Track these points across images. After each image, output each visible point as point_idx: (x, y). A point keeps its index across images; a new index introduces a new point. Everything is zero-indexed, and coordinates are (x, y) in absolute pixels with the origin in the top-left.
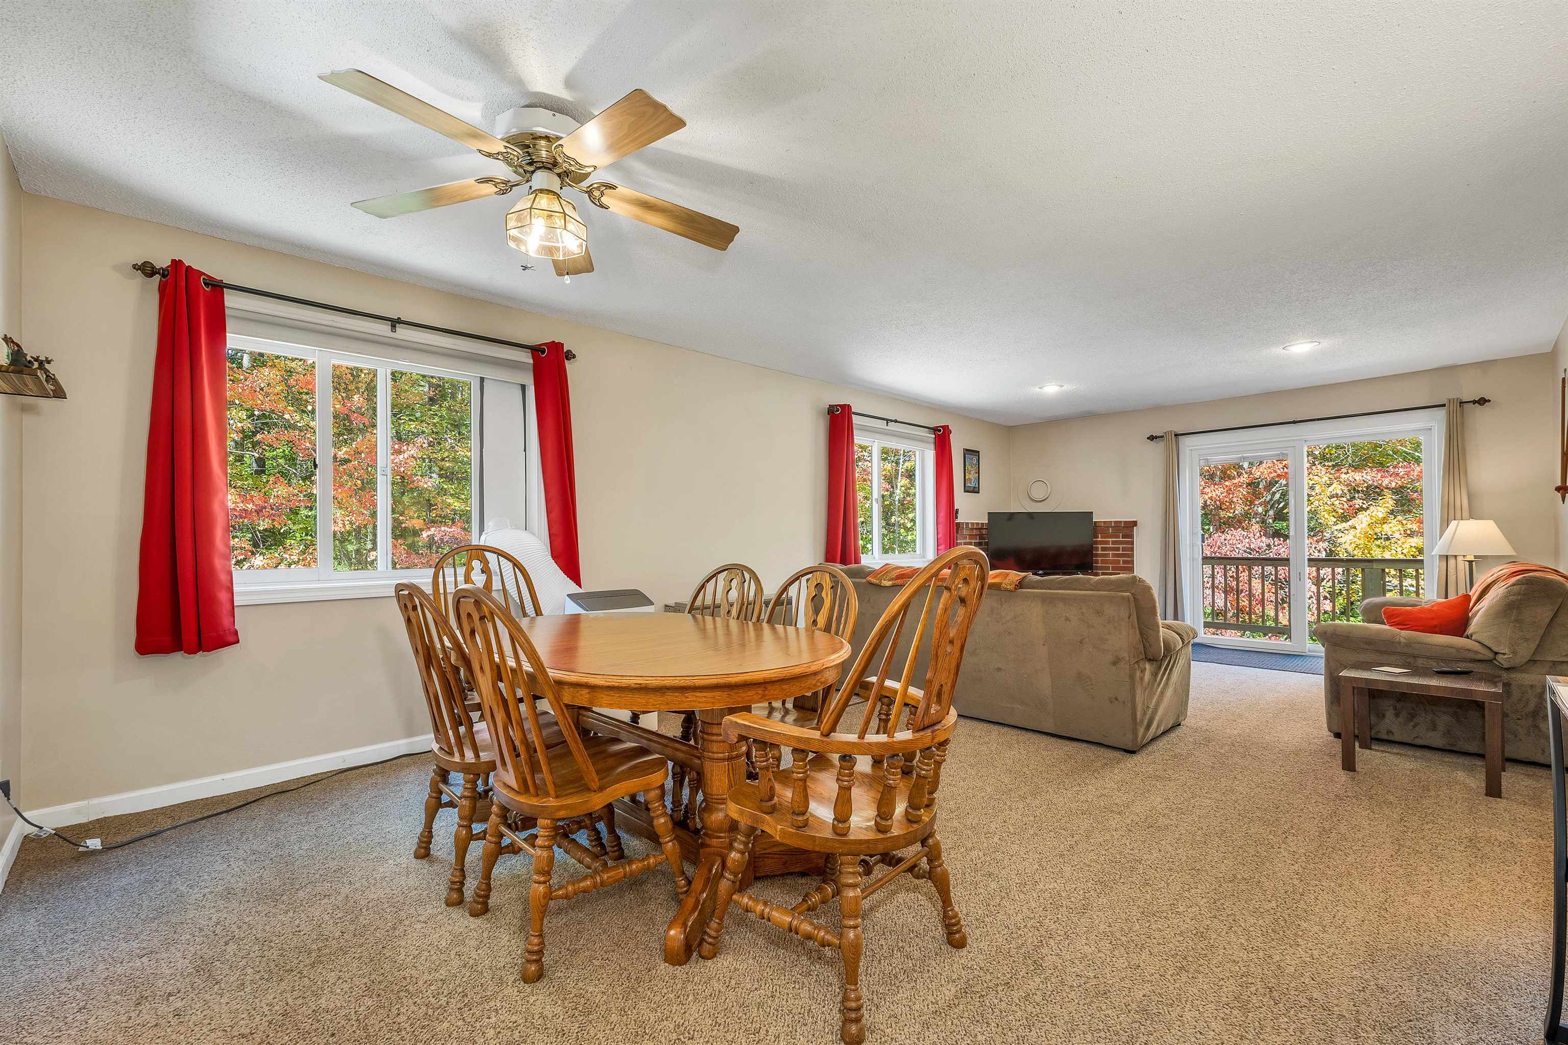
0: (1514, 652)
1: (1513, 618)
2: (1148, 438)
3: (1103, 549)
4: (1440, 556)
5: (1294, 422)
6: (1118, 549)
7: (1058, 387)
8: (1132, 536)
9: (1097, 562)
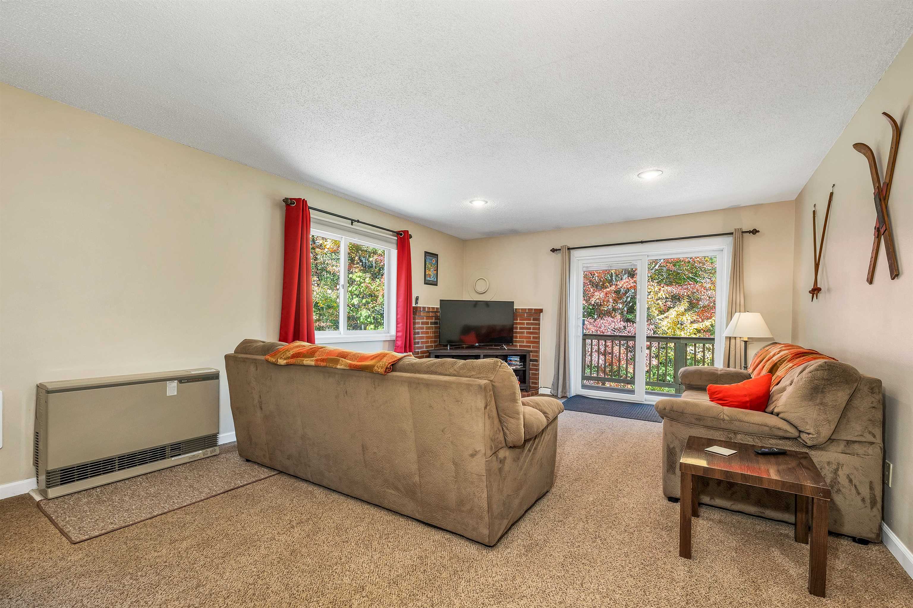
0: (818, 433)
1: (818, 401)
2: (551, 250)
3: (521, 328)
4: (726, 337)
5: (642, 242)
6: (530, 329)
7: (484, 203)
8: (538, 320)
9: (516, 337)
